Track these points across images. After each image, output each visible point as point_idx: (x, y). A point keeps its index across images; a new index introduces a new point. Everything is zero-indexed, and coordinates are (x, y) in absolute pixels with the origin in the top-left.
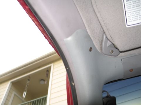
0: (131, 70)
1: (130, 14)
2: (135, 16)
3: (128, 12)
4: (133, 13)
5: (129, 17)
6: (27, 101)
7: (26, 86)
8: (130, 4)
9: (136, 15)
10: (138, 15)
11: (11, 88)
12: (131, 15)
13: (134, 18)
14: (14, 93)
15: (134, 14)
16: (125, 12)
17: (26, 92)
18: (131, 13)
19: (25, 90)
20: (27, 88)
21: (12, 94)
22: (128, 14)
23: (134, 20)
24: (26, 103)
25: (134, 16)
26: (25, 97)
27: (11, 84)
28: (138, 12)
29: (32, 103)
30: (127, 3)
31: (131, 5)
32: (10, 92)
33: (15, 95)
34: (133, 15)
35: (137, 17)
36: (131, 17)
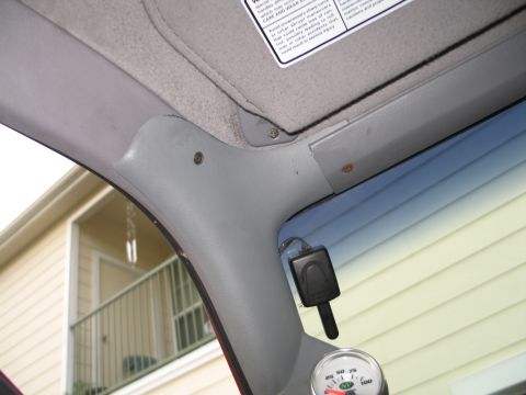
0: (348, 168)
1: (275, 32)
2: (293, 34)
3: (271, 27)
4: (286, 26)
5: (279, 41)
6: (149, 270)
7: (129, 221)
8: (267, 7)
9: (296, 31)
10: (302, 29)
11: (81, 244)
12: (282, 35)
13: (293, 40)
14: (95, 256)
15: (291, 29)
16: (262, 30)
17: (134, 242)
18: (279, 30)
19: (129, 234)
20: (133, 226)
21: (89, 259)
22: (272, 33)
23: (295, 44)
24: (147, 280)
25: (290, 36)
26: (135, 259)
27: (77, 229)
28: (299, 19)
29: (165, 273)
30: (258, 7)
31: (272, 9)
32: (80, 256)
33: (101, 261)
34: (288, 31)
35: (301, 35)
36: (284, 39)
